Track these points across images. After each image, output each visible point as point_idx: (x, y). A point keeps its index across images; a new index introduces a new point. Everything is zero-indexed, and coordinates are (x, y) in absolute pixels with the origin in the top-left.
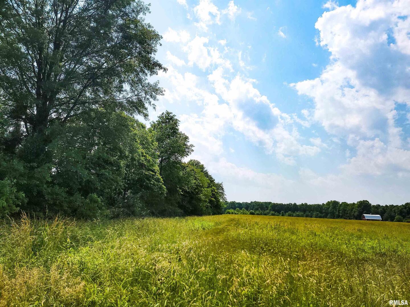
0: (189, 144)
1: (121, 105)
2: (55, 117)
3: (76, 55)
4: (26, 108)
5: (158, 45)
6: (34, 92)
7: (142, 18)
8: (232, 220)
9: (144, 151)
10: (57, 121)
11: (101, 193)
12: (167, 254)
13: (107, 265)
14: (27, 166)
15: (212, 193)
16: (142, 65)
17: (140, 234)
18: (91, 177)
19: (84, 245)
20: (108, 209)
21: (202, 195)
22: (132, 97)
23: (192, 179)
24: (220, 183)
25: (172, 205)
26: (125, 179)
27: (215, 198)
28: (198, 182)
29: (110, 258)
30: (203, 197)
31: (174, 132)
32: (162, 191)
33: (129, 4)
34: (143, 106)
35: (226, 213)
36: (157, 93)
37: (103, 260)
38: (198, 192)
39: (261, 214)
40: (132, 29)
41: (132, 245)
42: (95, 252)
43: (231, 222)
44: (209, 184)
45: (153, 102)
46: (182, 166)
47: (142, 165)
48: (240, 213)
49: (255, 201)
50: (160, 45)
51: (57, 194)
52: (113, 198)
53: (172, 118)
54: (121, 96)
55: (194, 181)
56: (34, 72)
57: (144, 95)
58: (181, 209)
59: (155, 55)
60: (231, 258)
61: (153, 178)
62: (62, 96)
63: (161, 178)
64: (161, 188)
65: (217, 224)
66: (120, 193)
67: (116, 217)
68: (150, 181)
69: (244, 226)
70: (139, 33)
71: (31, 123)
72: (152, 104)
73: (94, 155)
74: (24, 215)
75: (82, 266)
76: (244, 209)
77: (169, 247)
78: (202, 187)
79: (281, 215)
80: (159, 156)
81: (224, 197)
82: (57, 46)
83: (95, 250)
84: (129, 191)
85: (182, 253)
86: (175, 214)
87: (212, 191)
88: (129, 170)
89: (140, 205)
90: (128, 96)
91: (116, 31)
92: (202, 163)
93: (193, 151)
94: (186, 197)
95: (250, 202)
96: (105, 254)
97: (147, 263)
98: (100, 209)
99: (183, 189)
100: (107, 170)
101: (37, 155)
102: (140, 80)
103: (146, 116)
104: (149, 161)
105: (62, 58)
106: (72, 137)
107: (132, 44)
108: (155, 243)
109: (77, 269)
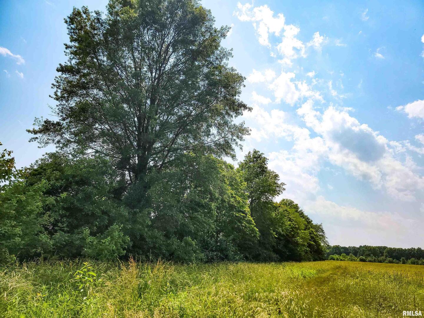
0: (279, 182)
1: (209, 148)
2: (153, 165)
3: (168, 107)
4: (129, 158)
5: (242, 87)
6: (135, 144)
7: (226, 63)
8: (339, 267)
9: (233, 192)
10: (154, 168)
11: (194, 236)
12: (265, 305)
13: (205, 313)
14: (131, 212)
15: (311, 236)
16: (227, 108)
17: (235, 281)
18: (185, 220)
19: (183, 290)
20: (202, 253)
21: (299, 238)
22: (219, 140)
23: (287, 221)
24: (319, 224)
25: (266, 249)
26: (216, 221)
27: (315, 241)
28: (293, 224)
29: (208, 306)
30: (301, 240)
31: (263, 171)
32: (255, 234)
33: (213, 53)
34: (230, 147)
35: (329, 259)
36: (243, 133)
37: (201, 306)
38: (293, 235)
39: (375, 261)
40: (217, 75)
41: (228, 293)
42: (193, 297)
43: (337, 270)
44: (306, 226)
45: (239, 142)
46: (274, 207)
47: (232, 207)
48: (347, 260)
49: (365, 246)
50: (244, 87)
51: (156, 238)
52: (207, 241)
53: (259, 157)
54: (209, 140)
55: (289, 223)
56: (135, 126)
57: (231, 137)
58: (277, 254)
59: (239, 96)
60: (341, 314)
61: (244, 219)
62: (158, 145)
63: (253, 220)
64: (253, 231)
65: (319, 271)
66: (213, 236)
67: (210, 261)
68: (241, 223)
69: (354, 276)
70: (223, 78)
71: (133, 172)
72: (238, 144)
73: (187, 199)
74: (132, 258)
75: (181, 312)
76: (351, 255)
77: (267, 297)
78: (298, 229)
79: (401, 263)
80: (249, 197)
81: (325, 240)
82: (152, 102)
83: (193, 296)
84: (221, 234)
85: (282, 304)
86: (270, 259)
87: (310, 234)
88: (220, 212)
89: (233, 249)
90: (216, 139)
91: (202, 80)
92: (296, 202)
93: (284, 189)
94: (281, 240)
95: (358, 246)
96: (202, 300)
97: (245, 313)
98: (194, 253)
99: (277, 231)
100: (200, 213)
101: (139, 201)
102: (226, 123)
103: (233, 157)
104: (239, 202)
105: (157, 111)
106: (168, 182)
107: (217, 89)
108: (252, 291)
109: (177, 314)
